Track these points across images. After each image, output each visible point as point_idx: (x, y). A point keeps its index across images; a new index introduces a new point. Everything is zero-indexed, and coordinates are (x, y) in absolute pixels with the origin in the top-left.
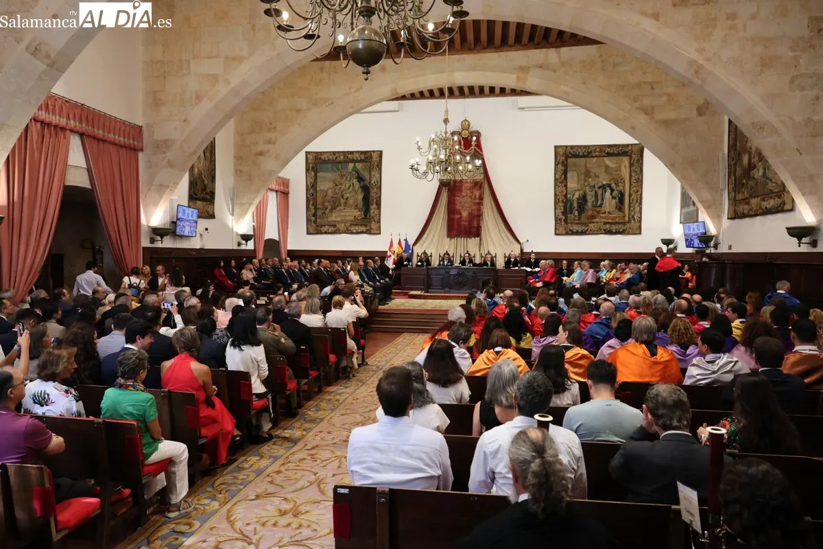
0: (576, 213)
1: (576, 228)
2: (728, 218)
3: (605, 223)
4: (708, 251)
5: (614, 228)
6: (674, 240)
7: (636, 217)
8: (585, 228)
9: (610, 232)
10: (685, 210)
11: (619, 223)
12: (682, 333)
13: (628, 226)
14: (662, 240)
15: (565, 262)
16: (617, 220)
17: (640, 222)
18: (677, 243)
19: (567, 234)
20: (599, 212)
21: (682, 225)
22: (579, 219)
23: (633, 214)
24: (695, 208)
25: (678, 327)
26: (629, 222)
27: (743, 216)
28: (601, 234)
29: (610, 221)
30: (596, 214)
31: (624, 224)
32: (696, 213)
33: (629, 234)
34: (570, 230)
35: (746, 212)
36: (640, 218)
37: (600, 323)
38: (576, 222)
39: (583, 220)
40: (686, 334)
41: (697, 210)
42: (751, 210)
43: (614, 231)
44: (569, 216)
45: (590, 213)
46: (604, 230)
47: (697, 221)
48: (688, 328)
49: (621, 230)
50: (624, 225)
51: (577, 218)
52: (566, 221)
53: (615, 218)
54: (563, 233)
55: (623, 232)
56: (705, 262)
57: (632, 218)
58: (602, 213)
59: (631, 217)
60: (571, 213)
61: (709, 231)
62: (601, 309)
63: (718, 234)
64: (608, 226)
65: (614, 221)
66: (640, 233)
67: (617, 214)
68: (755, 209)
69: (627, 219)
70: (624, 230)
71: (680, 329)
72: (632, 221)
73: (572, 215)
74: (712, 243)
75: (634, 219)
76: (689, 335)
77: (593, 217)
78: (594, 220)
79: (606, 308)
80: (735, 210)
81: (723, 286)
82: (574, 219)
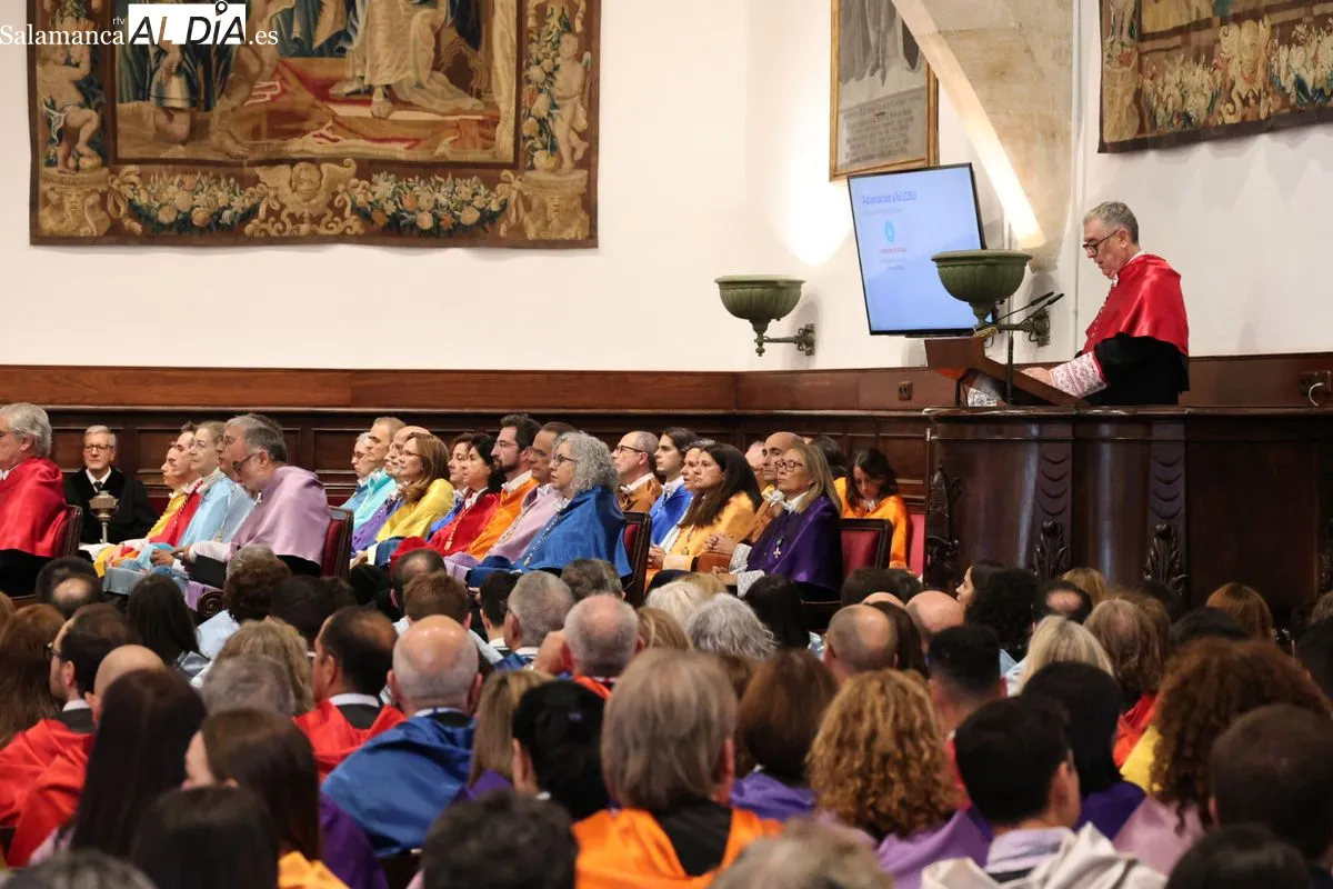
0: (176, 92)
1: (175, 196)
2: (1103, 148)
3: (368, 168)
4: (997, 354)
5: (425, 200)
6: (796, 285)
7: (560, 129)
8: (225, 198)
9: (396, 231)
10: (863, 91)
11: (460, 169)
12: (885, 758)
13: (511, 187)
14: (726, 285)
15: (98, 435)
16: (444, 149)
17: (588, 162)
18: (812, 307)
19: (115, 236)
20: (322, 90)
21: (842, 185)
22: (197, 132)
23: (541, 105)
24: (916, 81)
25: (866, 726)
26: (520, 162)
27: (1187, 134)
28: (342, 238)
29: (399, 151)
30: (305, 97)
31: (489, 172)
32: (919, 110)
33: (519, 241)
34: (136, 211)
35: (1197, 105)
36: (590, 136)
37: (405, 746)
38: (180, 152)
39: (225, 139)
40: (903, 766)
41: (931, 92)
42: (1223, 93)
43: (426, 222)
44: (125, 108)
45: (266, 92)
46: (363, 214)
47: (930, 164)
48: (911, 734)
49: (470, 216)
50: (491, 184)
51: (180, 126)
52: (105, 145)
53: (436, 128)
54: (91, 227)
55: (480, 233)
56: (980, 418)
57: (537, 135)
58: (349, 99)
59: (529, 126)
60: (141, 93)
61: (998, 226)
62: (401, 668)
63: (1053, 246)
64: (384, 186)
65: (419, 155)
66: (589, 240)
67: (440, 103)
68: (1241, 87)
69: (505, 137)
70: (488, 218)
71: (873, 734)
72: (541, 158)
73: (148, 107)
74: (1017, 305)
75: (552, 147)
76: (915, 773)
77: (286, 122)
78: (295, 146)
79: (427, 658)
80: (1139, 94)
81: (1081, 556)
82: (164, 137)
